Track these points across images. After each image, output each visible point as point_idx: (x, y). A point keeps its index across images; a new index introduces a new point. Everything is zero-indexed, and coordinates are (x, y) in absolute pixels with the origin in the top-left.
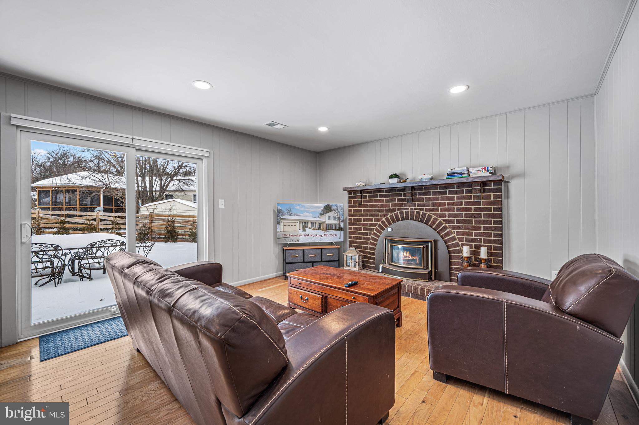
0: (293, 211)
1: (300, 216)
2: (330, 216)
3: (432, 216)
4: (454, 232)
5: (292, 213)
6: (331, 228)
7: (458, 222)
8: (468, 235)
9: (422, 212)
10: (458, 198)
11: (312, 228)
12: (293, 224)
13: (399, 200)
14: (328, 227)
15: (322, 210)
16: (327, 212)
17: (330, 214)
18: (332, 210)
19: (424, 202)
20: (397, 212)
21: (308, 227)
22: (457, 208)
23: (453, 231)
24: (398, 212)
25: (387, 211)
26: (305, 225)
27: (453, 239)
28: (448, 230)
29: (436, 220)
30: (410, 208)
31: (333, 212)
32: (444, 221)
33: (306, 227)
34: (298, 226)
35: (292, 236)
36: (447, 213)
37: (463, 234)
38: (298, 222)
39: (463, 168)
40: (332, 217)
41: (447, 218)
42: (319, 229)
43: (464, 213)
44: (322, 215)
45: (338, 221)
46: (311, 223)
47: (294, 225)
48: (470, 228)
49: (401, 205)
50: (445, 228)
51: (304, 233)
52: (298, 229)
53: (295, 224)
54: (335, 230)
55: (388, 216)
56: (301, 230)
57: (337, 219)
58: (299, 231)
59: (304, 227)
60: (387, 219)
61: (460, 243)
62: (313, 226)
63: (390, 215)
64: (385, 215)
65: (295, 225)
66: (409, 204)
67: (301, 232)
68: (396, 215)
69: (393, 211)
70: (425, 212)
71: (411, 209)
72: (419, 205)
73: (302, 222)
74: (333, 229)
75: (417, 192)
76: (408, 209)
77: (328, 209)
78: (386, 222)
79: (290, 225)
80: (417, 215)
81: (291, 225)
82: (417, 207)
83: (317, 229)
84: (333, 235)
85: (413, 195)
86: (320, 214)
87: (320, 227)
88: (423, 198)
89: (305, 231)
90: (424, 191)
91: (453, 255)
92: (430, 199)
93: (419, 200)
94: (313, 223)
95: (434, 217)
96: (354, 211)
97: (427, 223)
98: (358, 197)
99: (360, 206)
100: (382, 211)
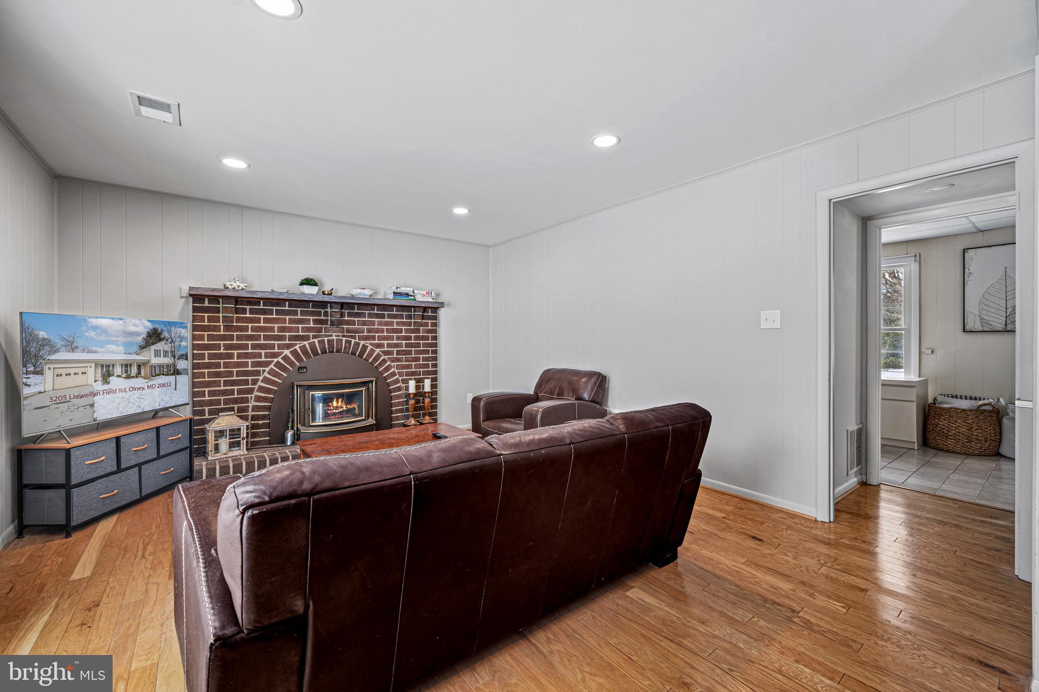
0: (79, 343)
1: (96, 352)
2: (158, 350)
3: (368, 346)
4: (394, 365)
5: (77, 347)
6: (160, 371)
7: (398, 353)
8: (408, 368)
9: (353, 341)
10: (398, 323)
11: (123, 376)
12: (80, 371)
13: (315, 321)
14: (155, 371)
15: (144, 338)
16: (153, 344)
17: (160, 346)
18: (161, 340)
19: (356, 326)
20: (312, 341)
21: (115, 374)
22: (396, 336)
23: (392, 364)
24: (316, 340)
25: (292, 338)
26: (108, 371)
27: (393, 374)
28: (388, 363)
29: (372, 351)
30: (334, 334)
31: (163, 343)
32: (383, 352)
33: (110, 375)
34: (92, 373)
35: (75, 397)
36: (385, 342)
37: (404, 367)
38: (93, 365)
39: (409, 289)
40: (162, 352)
41: (386, 349)
42: (137, 377)
43: (404, 342)
44: (144, 348)
45: (172, 359)
46: (122, 365)
47: (82, 373)
48: (410, 359)
49: (320, 330)
50: (384, 361)
51: (106, 387)
52: (91, 380)
53: (84, 370)
54: (167, 375)
55: (297, 347)
56: (99, 383)
57: (170, 355)
58: (94, 384)
59: (107, 375)
60: (295, 353)
61: (400, 378)
62: (126, 372)
63: (298, 346)
64: (288, 347)
65: (85, 373)
66: (334, 328)
67: (99, 386)
68: (312, 346)
69: (306, 338)
70: (357, 340)
71: (336, 336)
72: (348, 331)
73: (102, 366)
74: (163, 374)
75: (346, 311)
76: (332, 336)
77: (154, 336)
78: (292, 358)
79: (72, 374)
80: (347, 345)
81: (75, 374)
82: (345, 334)
83: (133, 377)
84: (164, 385)
85: (342, 315)
86: (140, 346)
87: (139, 373)
88: (354, 321)
89: (108, 383)
90: (356, 311)
91: (393, 394)
92: (364, 323)
93: (348, 323)
94: (127, 366)
95: (370, 347)
96: (210, 338)
97: (361, 355)
98: (226, 310)
99: (227, 328)
100: (282, 338)
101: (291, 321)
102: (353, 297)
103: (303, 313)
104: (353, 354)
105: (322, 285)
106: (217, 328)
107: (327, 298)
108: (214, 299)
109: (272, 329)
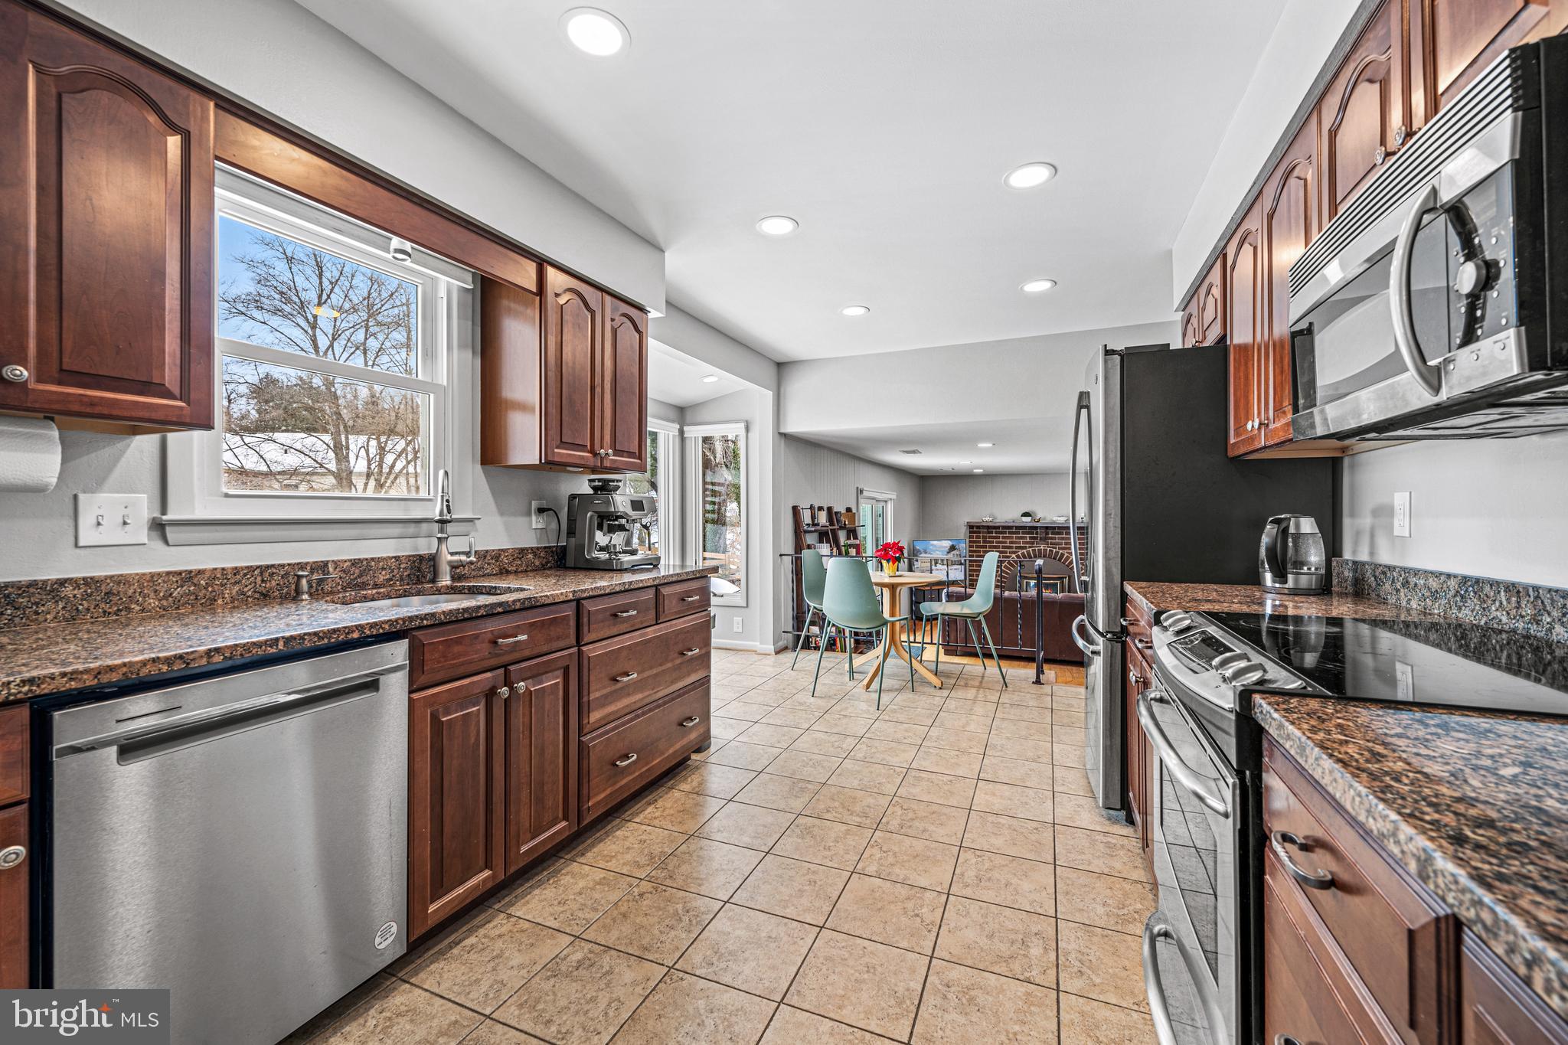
0: (927, 551)
1: (932, 553)
9: (1054, 550)
11: (941, 564)
12: (926, 561)
13: (1031, 538)
14: (953, 563)
15: (948, 548)
16: (952, 551)
17: (955, 552)
18: (956, 548)
19: (1057, 541)
20: (1028, 549)
24: (1031, 549)
25: (1016, 548)
30: (1042, 546)
33: (937, 563)
40: (957, 553)
49: (1033, 543)
57: (958, 556)
62: (942, 562)
64: (1014, 553)
66: (1042, 542)
68: (1028, 552)
69: (1025, 548)
70: (1057, 550)
72: (1051, 544)
74: (956, 564)
75: (1050, 531)
77: (953, 548)
80: (1050, 552)
82: (1049, 545)
83: (945, 565)
85: (1047, 534)
87: (947, 563)
88: (1055, 537)
90: (1056, 531)
92: (1062, 539)
93: (1052, 538)
94: (943, 560)
95: (1066, 555)
96: (977, 547)
97: (1060, 560)
98: (983, 533)
99: (984, 542)
100: (1011, 547)
101: (1016, 538)
102: (1054, 522)
103: (1023, 533)
104: (1055, 558)
105: (1035, 514)
106: (979, 542)
107: (1036, 524)
108: (978, 527)
109: (1006, 543)
